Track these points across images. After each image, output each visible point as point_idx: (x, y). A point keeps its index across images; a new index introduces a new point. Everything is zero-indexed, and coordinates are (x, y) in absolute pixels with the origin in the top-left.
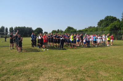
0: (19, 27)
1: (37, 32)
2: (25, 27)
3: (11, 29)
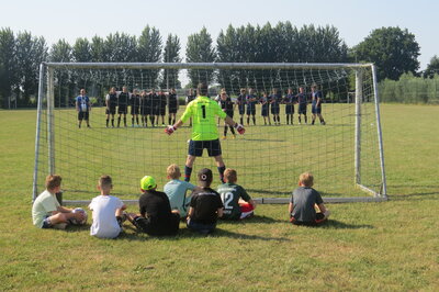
0: (251, 29)
2: (289, 27)
3: (200, 45)
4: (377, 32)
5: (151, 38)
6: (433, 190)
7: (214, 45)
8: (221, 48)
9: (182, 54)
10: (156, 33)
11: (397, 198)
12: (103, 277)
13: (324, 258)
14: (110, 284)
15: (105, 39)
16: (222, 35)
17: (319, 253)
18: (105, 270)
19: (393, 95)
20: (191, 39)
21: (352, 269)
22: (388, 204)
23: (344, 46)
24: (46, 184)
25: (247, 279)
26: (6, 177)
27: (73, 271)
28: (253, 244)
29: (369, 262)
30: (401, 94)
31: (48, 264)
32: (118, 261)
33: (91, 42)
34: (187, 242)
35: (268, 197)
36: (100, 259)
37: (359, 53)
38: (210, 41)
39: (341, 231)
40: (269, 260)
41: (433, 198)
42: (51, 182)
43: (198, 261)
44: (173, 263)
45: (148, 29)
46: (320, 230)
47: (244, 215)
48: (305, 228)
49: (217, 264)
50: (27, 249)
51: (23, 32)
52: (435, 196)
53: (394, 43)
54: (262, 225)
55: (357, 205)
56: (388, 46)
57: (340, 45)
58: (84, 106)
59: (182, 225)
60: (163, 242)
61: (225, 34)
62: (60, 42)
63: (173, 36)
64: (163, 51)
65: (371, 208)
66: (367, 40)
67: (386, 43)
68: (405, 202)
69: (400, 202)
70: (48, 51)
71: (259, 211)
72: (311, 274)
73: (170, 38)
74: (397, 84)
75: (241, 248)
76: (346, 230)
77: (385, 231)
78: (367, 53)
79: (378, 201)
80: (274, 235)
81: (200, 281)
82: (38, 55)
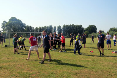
7: (62, 28)
9: (57, 29)
10: (52, 26)
53: (93, 28)
73: (54, 27)
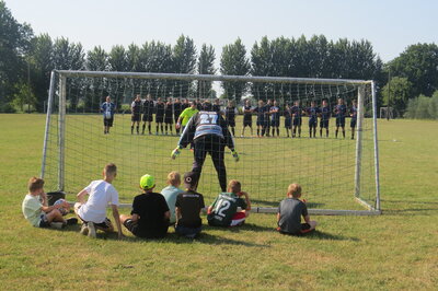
0: (284, 42)
1: (404, 80)
2: (324, 41)
3: (234, 55)
4: (413, 48)
5: (186, 47)
6: (429, 206)
7: (248, 56)
8: (255, 59)
9: (217, 64)
10: (190, 43)
11: (391, 212)
12: (84, 273)
13: (299, 265)
14: (89, 279)
15: (141, 47)
16: (256, 47)
17: (296, 260)
18: (88, 267)
19: (426, 111)
20: (225, 49)
21: (322, 277)
22: (381, 218)
23: (379, 61)
24: (29, 185)
25: (217, 281)
26: (20, 178)
27: (58, 266)
28: (234, 250)
29: (340, 271)
30: (435, 111)
31: (36, 259)
32: (102, 260)
33: (127, 49)
34: (172, 246)
35: (264, 207)
36: (85, 257)
37: (393, 68)
38: (244, 52)
39: (324, 241)
40: (245, 265)
41: (426, 214)
42: (34, 184)
43: (176, 263)
44: (152, 263)
45: (182, 39)
46: (304, 240)
47: (234, 222)
48: (290, 237)
49: (194, 267)
50: (21, 245)
51: (60, 38)
52: (429, 212)
53: (429, 59)
54: (251, 232)
55: (349, 218)
56: (423, 62)
57: (375, 60)
58: (108, 113)
59: (171, 229)
60: (149, 244)
61: (259, 46)
62: (96, 49)
63: (208, 46)
64: (198, 61)
65: (361, 222)
66: (402, 55)
67: (421, 59)
68: (397, 217)
69: (392, 217)
70: (85, 58)
71: (251, 219)
72: (280, 280)
73: (204, 48)
74: (431, 100)
75: (220, 252)
76: (329, 241)
77: (367, 243)
78: (401, 68)
79: (371, 215)
80: (258, 242)
81: (173, 281)
82: (75, 61)
